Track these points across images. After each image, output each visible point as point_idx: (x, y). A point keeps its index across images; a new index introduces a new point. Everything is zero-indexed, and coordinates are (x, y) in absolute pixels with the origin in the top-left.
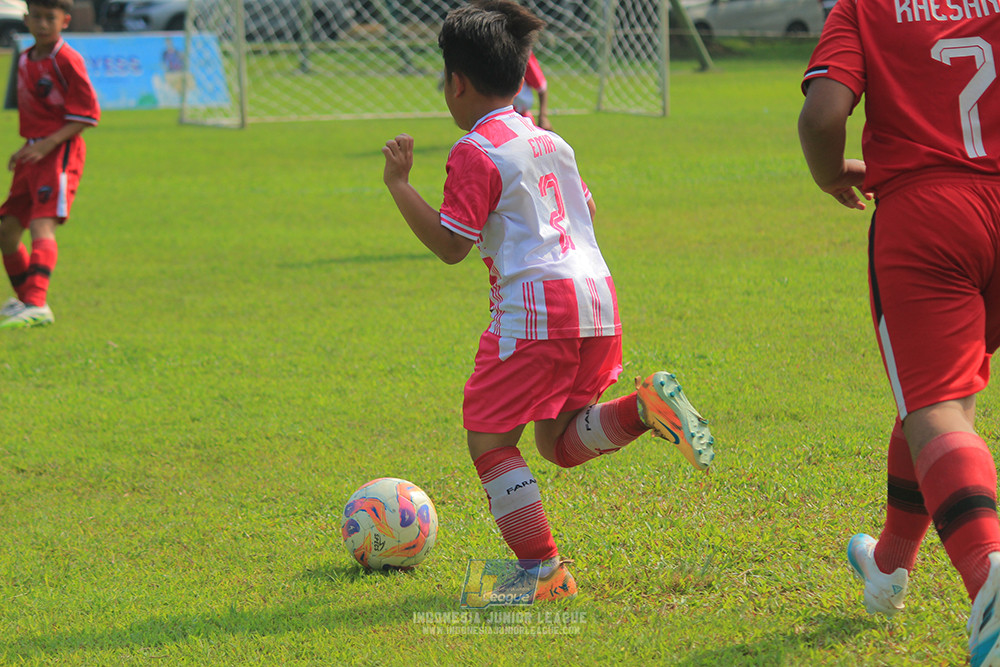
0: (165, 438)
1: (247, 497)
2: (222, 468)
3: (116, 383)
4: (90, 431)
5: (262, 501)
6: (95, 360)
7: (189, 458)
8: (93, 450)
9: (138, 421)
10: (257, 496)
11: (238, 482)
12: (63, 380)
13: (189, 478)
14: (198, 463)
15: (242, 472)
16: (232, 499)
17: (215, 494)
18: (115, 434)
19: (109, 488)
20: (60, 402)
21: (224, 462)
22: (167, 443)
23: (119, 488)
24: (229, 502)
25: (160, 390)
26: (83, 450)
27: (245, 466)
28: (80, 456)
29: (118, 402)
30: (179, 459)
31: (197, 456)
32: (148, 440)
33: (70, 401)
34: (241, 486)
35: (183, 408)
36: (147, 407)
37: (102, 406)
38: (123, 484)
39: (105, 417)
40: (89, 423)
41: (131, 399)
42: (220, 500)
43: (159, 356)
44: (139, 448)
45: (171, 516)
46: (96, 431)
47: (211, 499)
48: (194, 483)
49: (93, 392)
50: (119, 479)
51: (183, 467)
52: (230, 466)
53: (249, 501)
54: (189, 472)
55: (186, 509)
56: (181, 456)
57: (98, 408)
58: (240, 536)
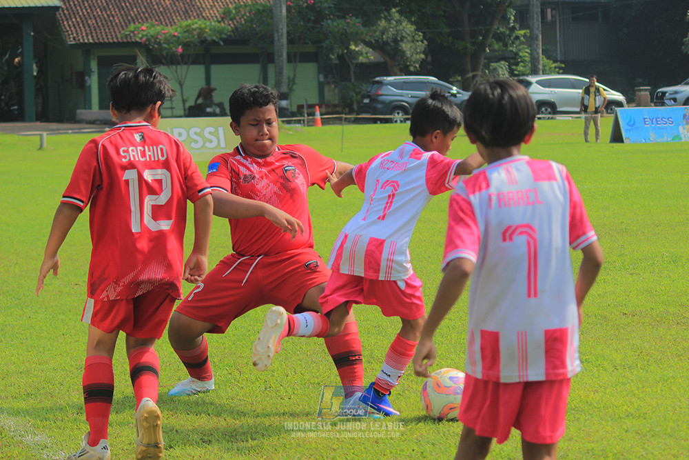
4: (657, 296)
6: (658, 261)
8: (658, 304)
9: (679, 291)
12: (643, 271)
18: (668, 297)
19: (666, 323)
20: (642, 281)
23: (671, 322)
26: (654, 304)
28: (652, 307)
33: (647, 280)
37: (662, 283)
38: (673, 321)
39: (663, 289)
40: (656, 291)
44: (680, 304)
46: (660, 296)
49: (657, 276)
50: (671, 318)
57: (660, 284)
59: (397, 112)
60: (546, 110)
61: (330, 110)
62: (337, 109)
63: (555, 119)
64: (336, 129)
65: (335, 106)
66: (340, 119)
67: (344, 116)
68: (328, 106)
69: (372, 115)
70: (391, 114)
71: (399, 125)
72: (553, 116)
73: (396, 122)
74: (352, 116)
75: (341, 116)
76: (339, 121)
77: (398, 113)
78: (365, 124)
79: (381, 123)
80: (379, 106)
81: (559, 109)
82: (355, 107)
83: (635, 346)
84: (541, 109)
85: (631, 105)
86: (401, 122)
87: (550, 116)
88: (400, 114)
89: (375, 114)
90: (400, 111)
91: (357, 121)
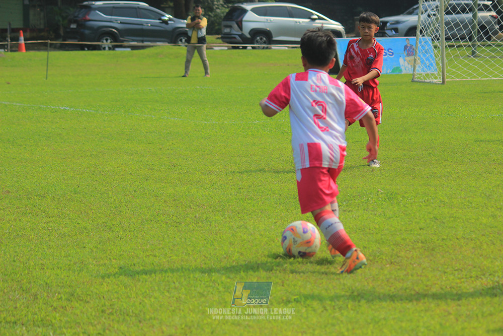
0: (406, 238)
1: (447, 268)
2: (435, 253)
3: (383, 210)
4: (370, 234)
5: (455, 270)
6: (372, 198)
7: (418, 248)
8: (371, 243)
9: (393, 229)
10: (452, 267)
11: (443, 260)
12: (357, 208)
13: (419, 258)
14: (423, 251)
15: (445, 256)
16: (440, 269)
17: (432, 266)
18: (382, 235)
19: (380, 262)
20: (355, 219)
21: (436, 250)
22: (408, 240)
23: (384, 262)
24: (439, 270)
25: (404, 214)
26: (367, 243)
27: (446, 252)
28: (365, 246)
29: (383, 219)
30: (414, 248)
31: (422, 247)
32: (398, 239)
33: (360, 218)
34: (444, 262)
35: (415, 223)
36: (398, 223)
37: (376, 222)
38: (386, 260)
39: (377, 227)
40: (369, 229)
41: (390, 218)
42: (434, 269)
43: (403, 197)
44: (394, 243)
45: (410, 277)
46: (373, 234)
47: (430, 269)
48: (421, 261)
49: (371, 214)
50: (384, 258)
51: (416, 252)
52: (438, 253)
53: (448, 270)
54: (418, 255)
55: (417, 273)
56: (415, 246)
57: (374, 222)
58: (444, 287)
59: (105, 38)
60: (261, 39)
61: (35, 34)
62: (42, 34)
63: (270, 48)
64: (41, 55)
65: (40, 30)
66: (45, 45)
67: (49, 41)
68: (32, 30)
69: (79, 41)
70: (99, 41)
71: (107, 52)
72: (269, 46)
73: (104, 49)
74: (58, 42)
75: (47, 41)
76: (43, 47)
77: (107, 40)
78: (71, 50)
79: (89, 49)
80: (87, 32)
81: (275, 39)
82: (62, 32)
83: (346, 287)
84: (256, 38)
85: (350, 35)
86: (110, 49)
87: (265, 46)
88: (109, 41)
89: (82, 41)
90: (109, 38)
91: (63, 47)
